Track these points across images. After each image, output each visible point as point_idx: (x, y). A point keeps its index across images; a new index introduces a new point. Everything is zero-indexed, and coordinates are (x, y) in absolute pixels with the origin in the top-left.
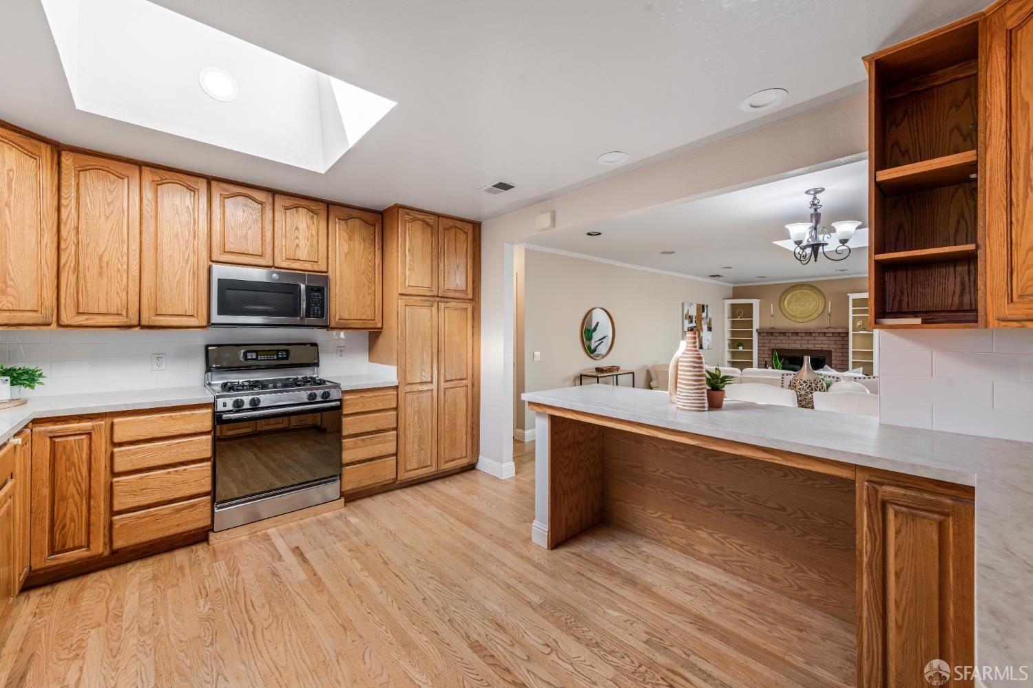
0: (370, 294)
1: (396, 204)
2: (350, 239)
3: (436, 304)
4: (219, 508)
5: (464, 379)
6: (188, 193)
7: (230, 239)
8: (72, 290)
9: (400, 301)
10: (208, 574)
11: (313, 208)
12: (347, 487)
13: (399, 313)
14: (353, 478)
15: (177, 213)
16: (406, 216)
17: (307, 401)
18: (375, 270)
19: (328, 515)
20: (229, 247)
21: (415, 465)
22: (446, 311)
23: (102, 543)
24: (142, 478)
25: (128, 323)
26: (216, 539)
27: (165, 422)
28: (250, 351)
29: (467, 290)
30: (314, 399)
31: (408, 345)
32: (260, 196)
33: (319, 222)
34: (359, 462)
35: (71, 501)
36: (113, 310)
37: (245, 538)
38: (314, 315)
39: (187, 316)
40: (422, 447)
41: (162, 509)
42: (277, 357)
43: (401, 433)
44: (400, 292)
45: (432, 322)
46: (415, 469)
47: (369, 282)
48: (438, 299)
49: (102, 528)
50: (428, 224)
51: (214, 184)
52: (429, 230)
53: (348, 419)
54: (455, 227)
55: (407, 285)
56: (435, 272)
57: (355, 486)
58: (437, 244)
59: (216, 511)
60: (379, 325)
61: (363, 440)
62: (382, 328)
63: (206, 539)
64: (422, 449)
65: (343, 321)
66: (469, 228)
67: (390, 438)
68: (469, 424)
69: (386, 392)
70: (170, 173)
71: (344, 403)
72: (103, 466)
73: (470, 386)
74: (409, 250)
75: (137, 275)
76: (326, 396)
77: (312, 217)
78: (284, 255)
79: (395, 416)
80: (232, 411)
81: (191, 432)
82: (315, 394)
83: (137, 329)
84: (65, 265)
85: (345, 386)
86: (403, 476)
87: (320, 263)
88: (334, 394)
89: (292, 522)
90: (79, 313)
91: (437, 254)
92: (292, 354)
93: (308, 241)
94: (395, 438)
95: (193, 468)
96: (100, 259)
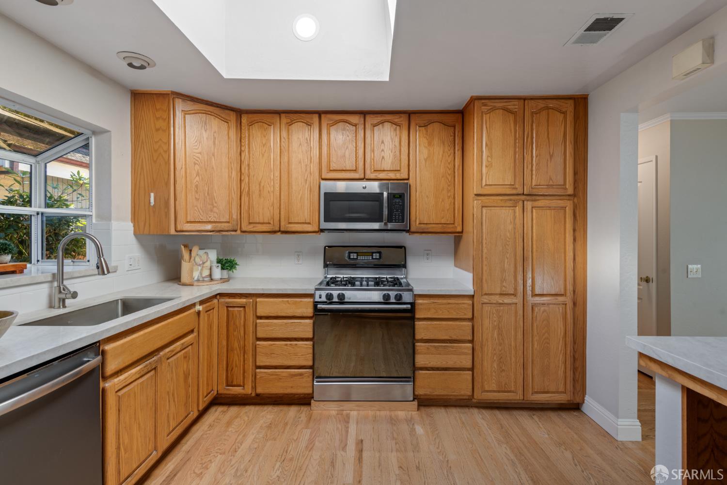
0: (449, 197)
1: (472, 97)
2: (430, 144)
3: (521, 203)
4: (317, 382)
5: (561, 295)
6: (307, 128)
7: (334, 159)
8: (246, 208)
9: (475, 202)
10: (295, 438)
11: (396, 120)
12: (420, 392)
13: (475, 216)
14: (427, 384)
15: (300, 144)
16: (483, 107)
17: (382, 300)
18: (454, 172)
19: (401, 414)
20: (334, 166)
21: (494, 387)
22: (534, 211)
23: (250, 387)
24: (272, 345)
25: (274, 230)
26: (316, 406)
27: (284, 305)
28: (352, 253)
29: (565, 184)
30: (387, 300)
31: (485, 251)
32: (354, 119)
33: (401, 132)
34: (433, 369)
35: (235, 352)
36: (266, 221)
37: (334, 413)
38: (395, 220)
39: (306, 223)
40: (504, 368)
41: (283, 372)
42: (372, 258)
43: (477, 348)
44: (475, 193)
45: (515, 224)
46: (494, 391)
47: (449, 186)
48: (523, 197)
49: (251, 376)
50: (510, 111)
51: (323, 116)
52: (512, 117)
53: (421, 323)
54: (548, 108)
55: (484, 184)
56: (520, 165)
57: (428, 393)
58: (521, 133)
59: (315, 383)
60: (459, 229)
61: (435, 347)
62: (462, 232)
63: (309, 404)
64: (503, 370)
65: (422, 225)
66: (569, 107)
67: (463, 350)
68: (568, 352)
69: (460, 301)
70: (296, 115)
71: (417, 307)
72: (251, 332)
73: (570, 305)
74: (486, 145)
75: (278, 194)
76: (399, 298)
77: (395, 130)
78: (372, 167)
79: (471, 327)
80: (326, 302)
81: (299, 315)
82: (388, 294)
83: (279, 233)
84: (243, 190)
85: (418, 289)
86: (479, 396)
87: (402, 171)
88: (407, 297)
89: (370, 410)
90: (250, 223)
91: (523, 144)
92: (383, 255)
93: (392, 152)
94: (471, 352)
95: (302, 344)
96: (260, 185)
